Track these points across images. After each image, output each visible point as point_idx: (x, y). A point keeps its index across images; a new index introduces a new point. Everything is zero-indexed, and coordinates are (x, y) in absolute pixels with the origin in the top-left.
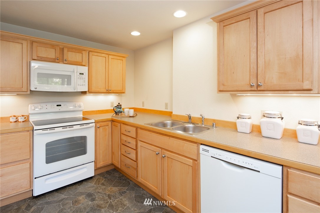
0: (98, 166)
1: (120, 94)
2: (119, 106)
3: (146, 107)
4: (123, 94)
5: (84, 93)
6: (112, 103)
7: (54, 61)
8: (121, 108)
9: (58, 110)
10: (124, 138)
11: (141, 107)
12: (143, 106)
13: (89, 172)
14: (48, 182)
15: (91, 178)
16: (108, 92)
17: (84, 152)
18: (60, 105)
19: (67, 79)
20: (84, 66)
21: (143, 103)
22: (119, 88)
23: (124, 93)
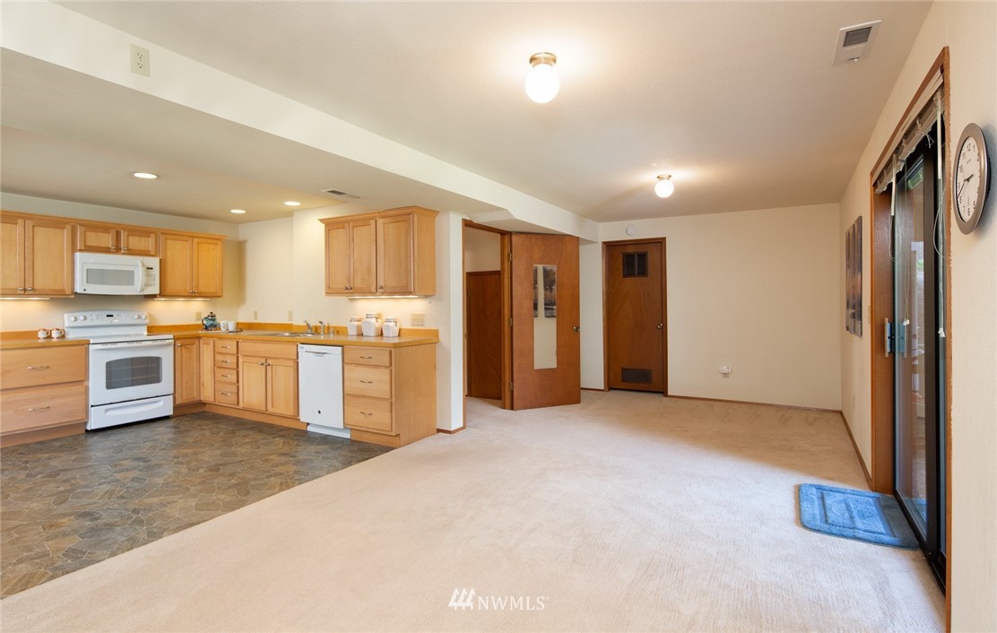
0: (179, 401)
1: (213, 299)
2: (212, 317)
3: (260, 320)
4: (218, 299)
5: (153, 297)
6: (199, 314)
7: (106, 250)
8: (214, 320)
9: (110, 323)
10: (219, 358)
11: (253, 321)
12: (256, 318)
13: (164, 407)
14: (109, 413)
15: (167, 418)
16: (192, 295)
17: (156, 378)
18: (112, 316)
19: (128, 277)
20: (153, 256)
21: (256, 314)
22: (211, 290)
23: (219, 297)
